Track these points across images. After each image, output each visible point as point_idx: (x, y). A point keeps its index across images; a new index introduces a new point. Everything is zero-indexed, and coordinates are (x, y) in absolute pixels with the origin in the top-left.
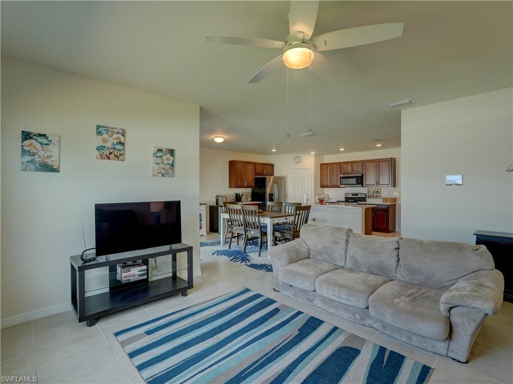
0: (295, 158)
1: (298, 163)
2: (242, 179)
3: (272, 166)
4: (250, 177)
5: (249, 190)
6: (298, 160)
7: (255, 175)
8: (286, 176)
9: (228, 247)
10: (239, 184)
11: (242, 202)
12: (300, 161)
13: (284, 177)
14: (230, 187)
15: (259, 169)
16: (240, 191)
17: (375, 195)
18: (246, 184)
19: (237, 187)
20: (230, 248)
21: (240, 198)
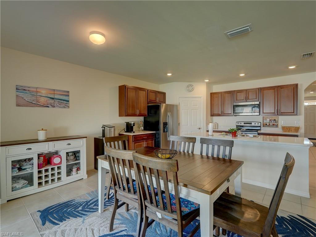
0: (188, 86)
1: (190, 91)
2: (133, 107)
3: (164, 94)
4: (143, 104)
5: (142, 119)
6: (190, 89)
7: (148, 103)
8: (178, 104)
9: (108, 229)
10: (130, 111)
11: (134, 132)
12: (193, 90)
13: (177, 106)
14: (120, 115)
15: (152, 97)
16: (131, 120)
17: (271, 124)
18: (138, 112)
19: (128, 115)
20: (111, 229)
21: (132, 128)
